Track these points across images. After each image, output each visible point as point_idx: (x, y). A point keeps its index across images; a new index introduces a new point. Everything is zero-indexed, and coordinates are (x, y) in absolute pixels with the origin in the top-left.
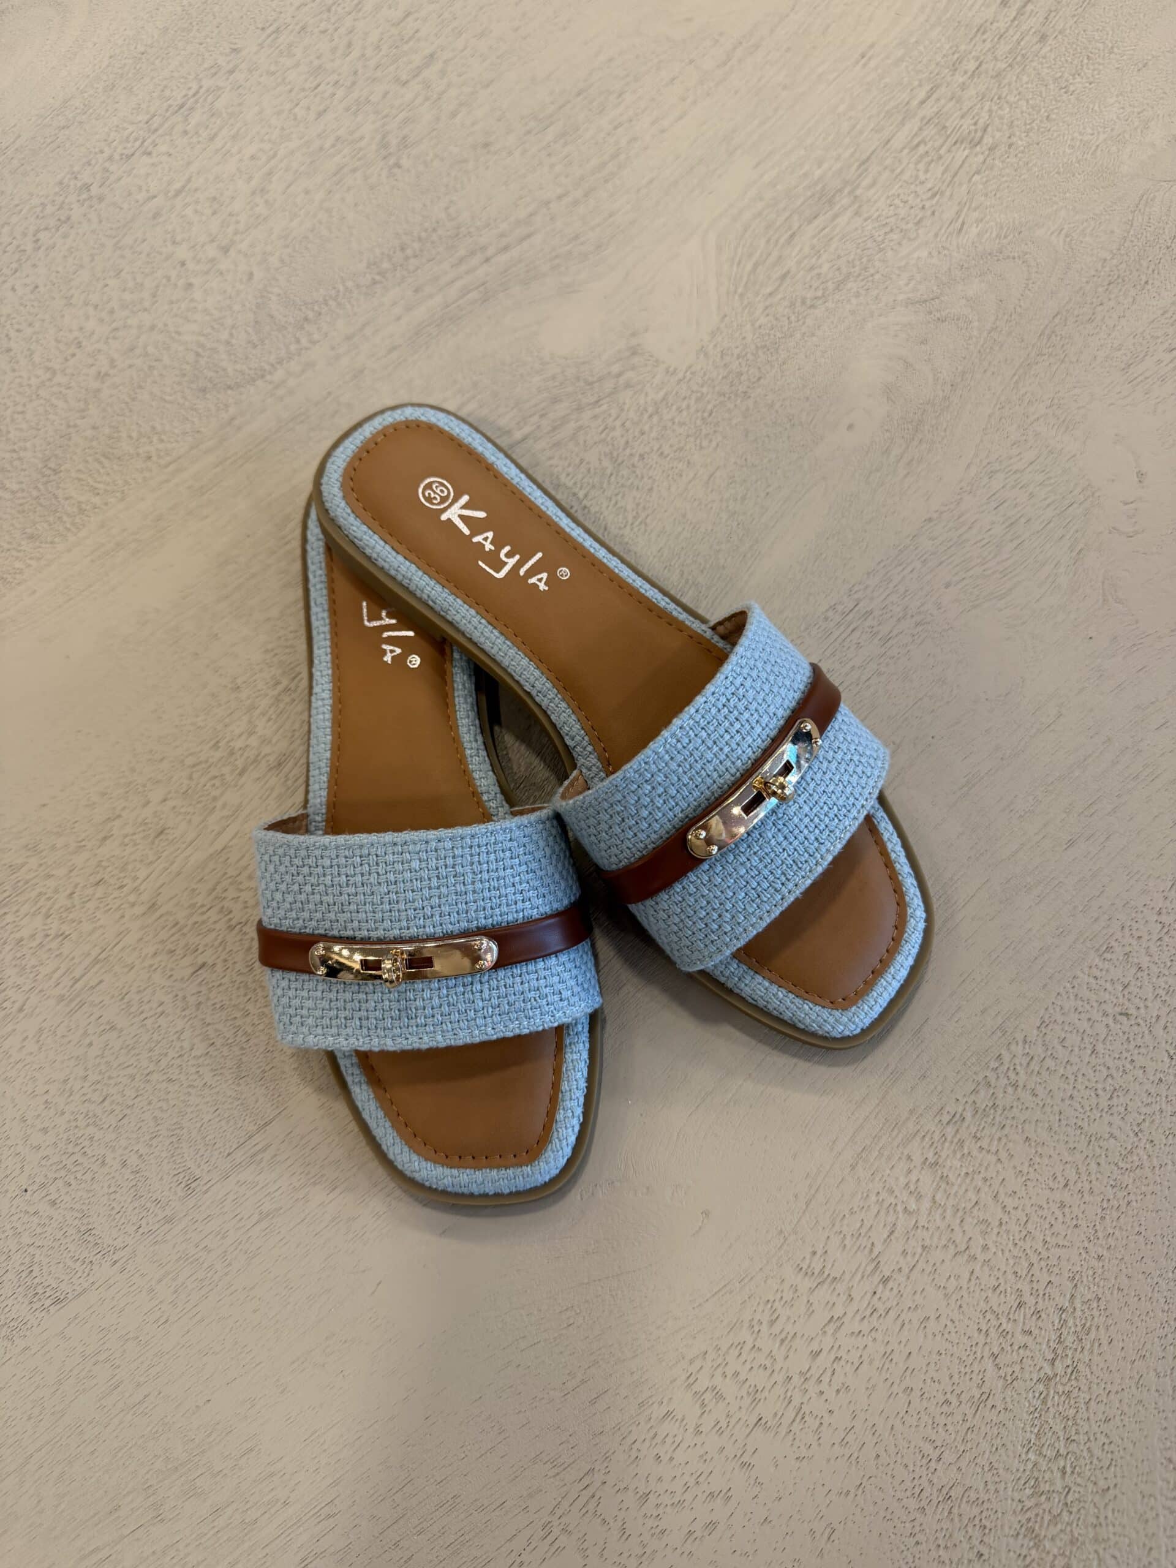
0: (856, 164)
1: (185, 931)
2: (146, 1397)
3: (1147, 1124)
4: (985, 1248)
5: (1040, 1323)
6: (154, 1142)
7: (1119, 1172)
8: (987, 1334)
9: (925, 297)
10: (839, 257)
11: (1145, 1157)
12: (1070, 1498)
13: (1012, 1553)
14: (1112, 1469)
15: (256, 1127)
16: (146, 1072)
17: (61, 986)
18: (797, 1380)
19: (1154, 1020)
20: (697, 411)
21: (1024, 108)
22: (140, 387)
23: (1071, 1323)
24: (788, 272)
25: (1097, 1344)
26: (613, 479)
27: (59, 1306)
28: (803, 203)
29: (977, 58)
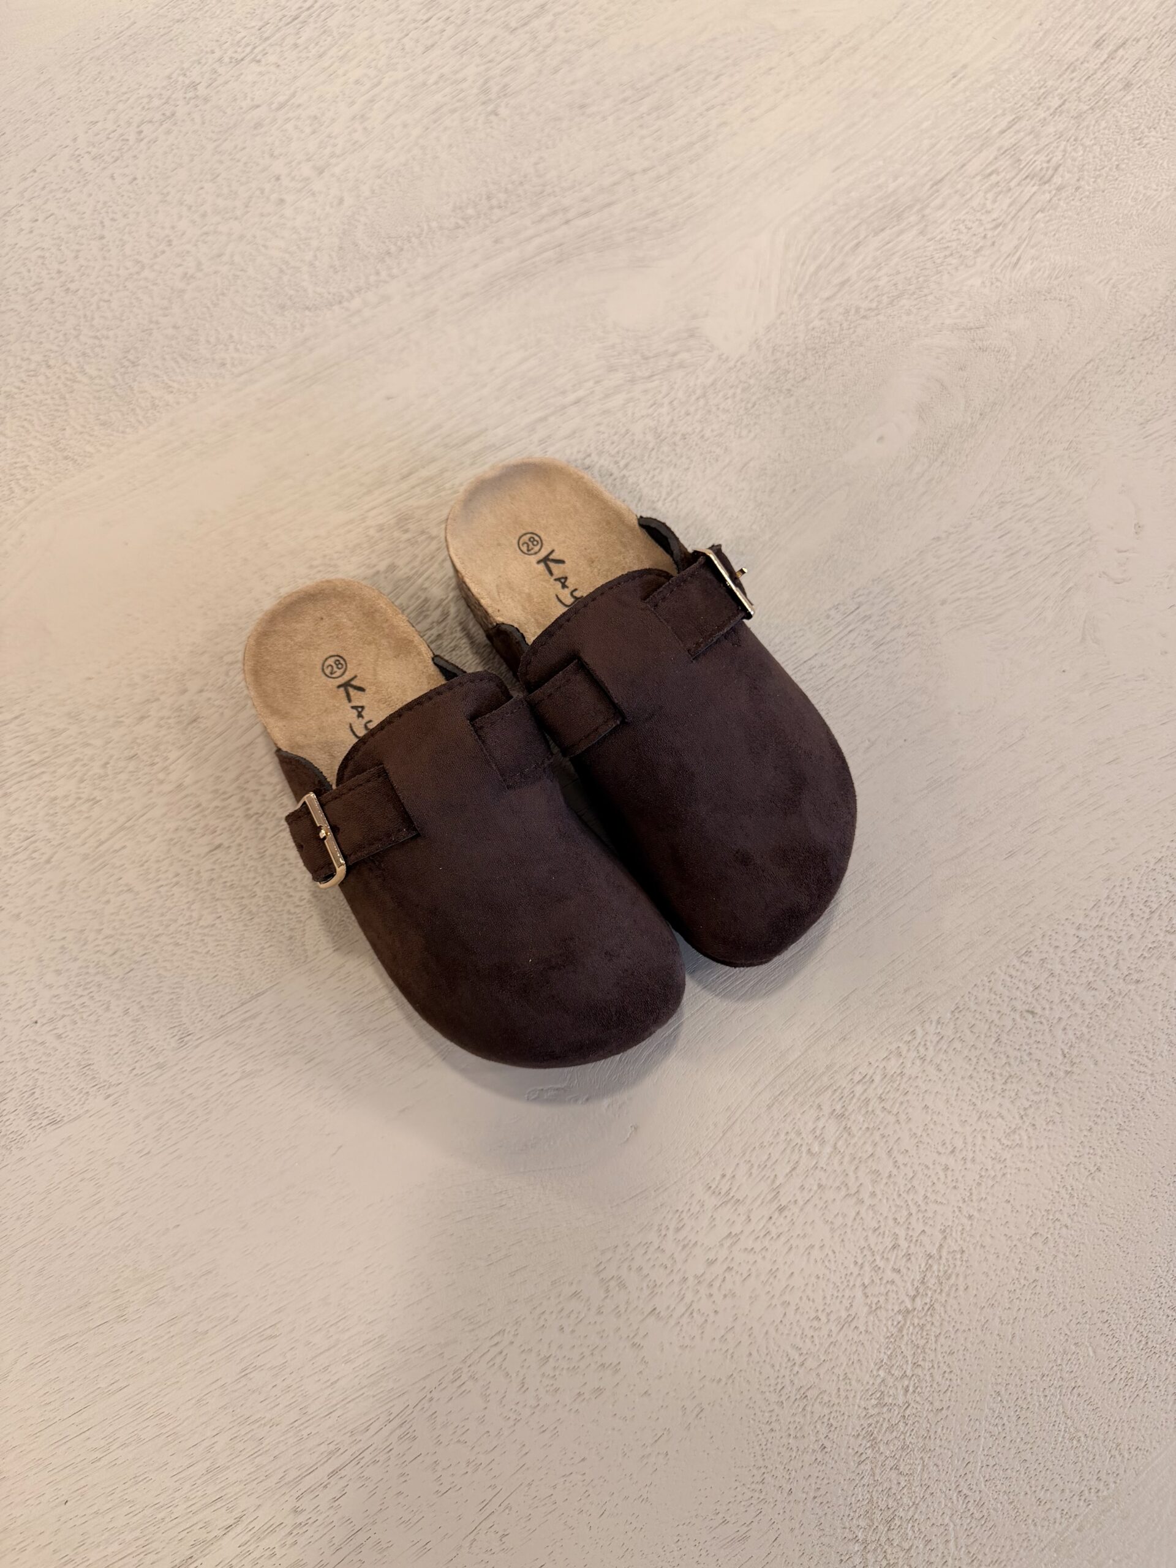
0: (930, 183)
1: (206, 813)
2: (123, 1214)
3: (1032, 1110)
4: (873, 1194)
5: (909, 1265)
6: (155, 997)
7: (1001, 1147)
8: (862, 1266)
9: (972, 325)
10: (898, 273)
11: (1026, 1138)
12: (908, 1412)
13: (850, 1450)
14: (949, 1393)
15: (248, 997)
16: (157, 933)
17: (87, 846)
18: (691, 1281)
19: (1055, 1021)
20: (742, 400)
21: (1098, 154)
22: (223, 294)
23: (935, 1268)
24: (848, 280)
25: (954, 1289)
26: (654, 453)
27: (54, 1127)
28: (874, 214)
29: (1061, 96)
